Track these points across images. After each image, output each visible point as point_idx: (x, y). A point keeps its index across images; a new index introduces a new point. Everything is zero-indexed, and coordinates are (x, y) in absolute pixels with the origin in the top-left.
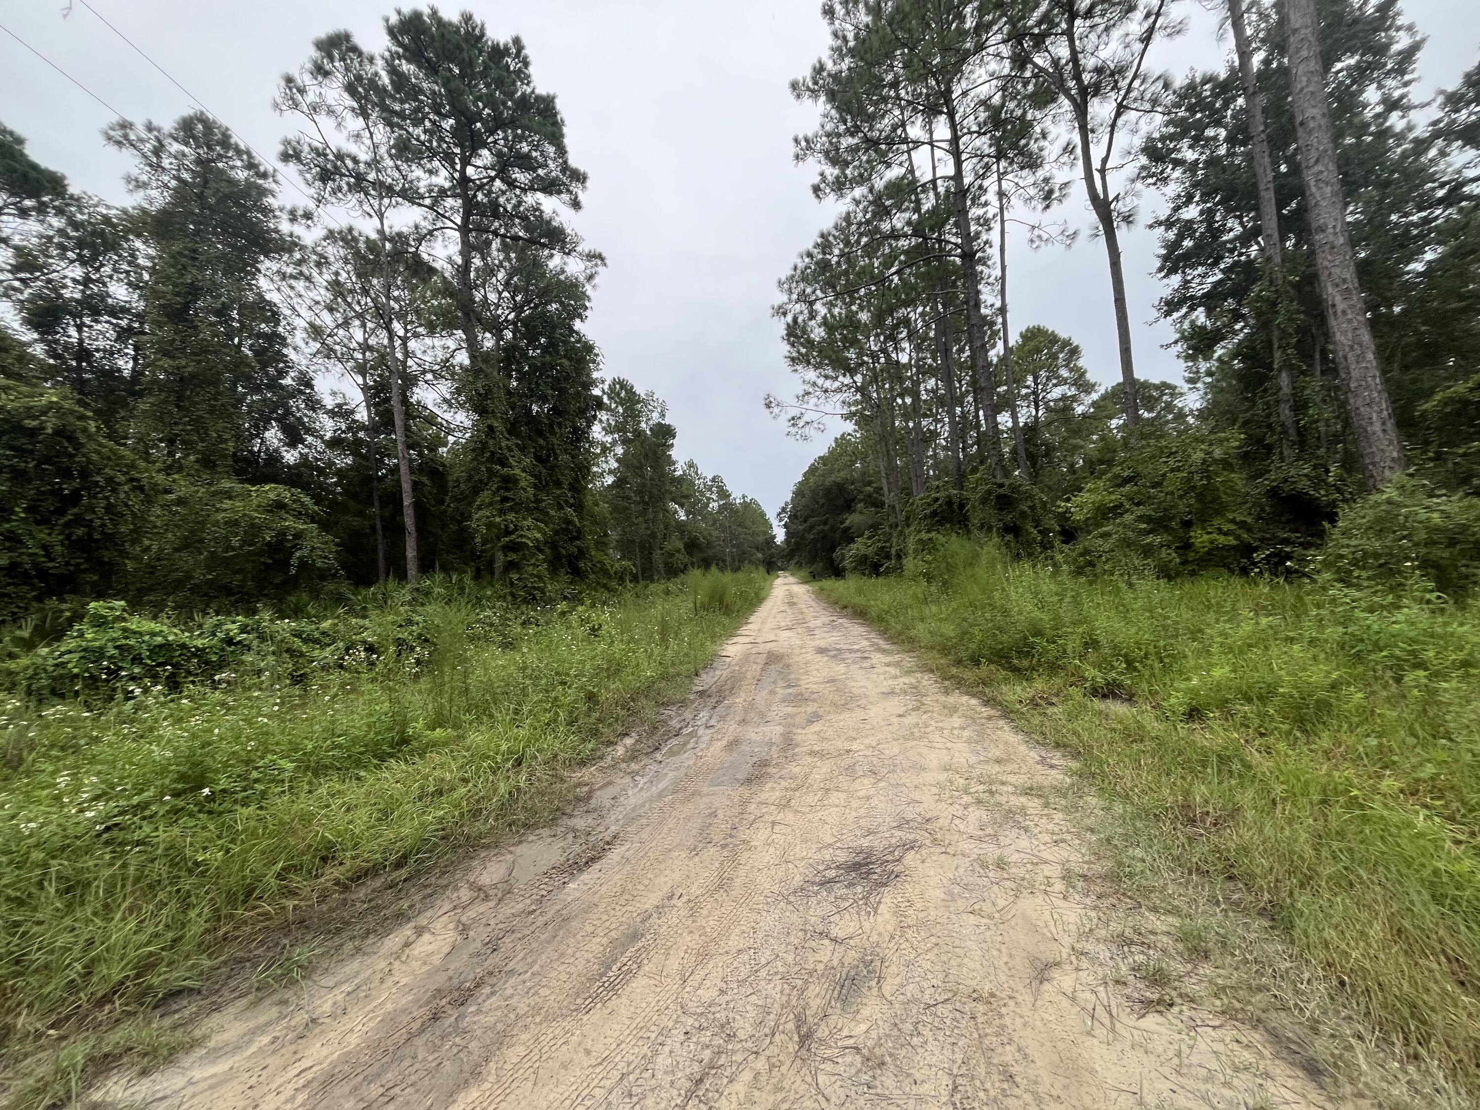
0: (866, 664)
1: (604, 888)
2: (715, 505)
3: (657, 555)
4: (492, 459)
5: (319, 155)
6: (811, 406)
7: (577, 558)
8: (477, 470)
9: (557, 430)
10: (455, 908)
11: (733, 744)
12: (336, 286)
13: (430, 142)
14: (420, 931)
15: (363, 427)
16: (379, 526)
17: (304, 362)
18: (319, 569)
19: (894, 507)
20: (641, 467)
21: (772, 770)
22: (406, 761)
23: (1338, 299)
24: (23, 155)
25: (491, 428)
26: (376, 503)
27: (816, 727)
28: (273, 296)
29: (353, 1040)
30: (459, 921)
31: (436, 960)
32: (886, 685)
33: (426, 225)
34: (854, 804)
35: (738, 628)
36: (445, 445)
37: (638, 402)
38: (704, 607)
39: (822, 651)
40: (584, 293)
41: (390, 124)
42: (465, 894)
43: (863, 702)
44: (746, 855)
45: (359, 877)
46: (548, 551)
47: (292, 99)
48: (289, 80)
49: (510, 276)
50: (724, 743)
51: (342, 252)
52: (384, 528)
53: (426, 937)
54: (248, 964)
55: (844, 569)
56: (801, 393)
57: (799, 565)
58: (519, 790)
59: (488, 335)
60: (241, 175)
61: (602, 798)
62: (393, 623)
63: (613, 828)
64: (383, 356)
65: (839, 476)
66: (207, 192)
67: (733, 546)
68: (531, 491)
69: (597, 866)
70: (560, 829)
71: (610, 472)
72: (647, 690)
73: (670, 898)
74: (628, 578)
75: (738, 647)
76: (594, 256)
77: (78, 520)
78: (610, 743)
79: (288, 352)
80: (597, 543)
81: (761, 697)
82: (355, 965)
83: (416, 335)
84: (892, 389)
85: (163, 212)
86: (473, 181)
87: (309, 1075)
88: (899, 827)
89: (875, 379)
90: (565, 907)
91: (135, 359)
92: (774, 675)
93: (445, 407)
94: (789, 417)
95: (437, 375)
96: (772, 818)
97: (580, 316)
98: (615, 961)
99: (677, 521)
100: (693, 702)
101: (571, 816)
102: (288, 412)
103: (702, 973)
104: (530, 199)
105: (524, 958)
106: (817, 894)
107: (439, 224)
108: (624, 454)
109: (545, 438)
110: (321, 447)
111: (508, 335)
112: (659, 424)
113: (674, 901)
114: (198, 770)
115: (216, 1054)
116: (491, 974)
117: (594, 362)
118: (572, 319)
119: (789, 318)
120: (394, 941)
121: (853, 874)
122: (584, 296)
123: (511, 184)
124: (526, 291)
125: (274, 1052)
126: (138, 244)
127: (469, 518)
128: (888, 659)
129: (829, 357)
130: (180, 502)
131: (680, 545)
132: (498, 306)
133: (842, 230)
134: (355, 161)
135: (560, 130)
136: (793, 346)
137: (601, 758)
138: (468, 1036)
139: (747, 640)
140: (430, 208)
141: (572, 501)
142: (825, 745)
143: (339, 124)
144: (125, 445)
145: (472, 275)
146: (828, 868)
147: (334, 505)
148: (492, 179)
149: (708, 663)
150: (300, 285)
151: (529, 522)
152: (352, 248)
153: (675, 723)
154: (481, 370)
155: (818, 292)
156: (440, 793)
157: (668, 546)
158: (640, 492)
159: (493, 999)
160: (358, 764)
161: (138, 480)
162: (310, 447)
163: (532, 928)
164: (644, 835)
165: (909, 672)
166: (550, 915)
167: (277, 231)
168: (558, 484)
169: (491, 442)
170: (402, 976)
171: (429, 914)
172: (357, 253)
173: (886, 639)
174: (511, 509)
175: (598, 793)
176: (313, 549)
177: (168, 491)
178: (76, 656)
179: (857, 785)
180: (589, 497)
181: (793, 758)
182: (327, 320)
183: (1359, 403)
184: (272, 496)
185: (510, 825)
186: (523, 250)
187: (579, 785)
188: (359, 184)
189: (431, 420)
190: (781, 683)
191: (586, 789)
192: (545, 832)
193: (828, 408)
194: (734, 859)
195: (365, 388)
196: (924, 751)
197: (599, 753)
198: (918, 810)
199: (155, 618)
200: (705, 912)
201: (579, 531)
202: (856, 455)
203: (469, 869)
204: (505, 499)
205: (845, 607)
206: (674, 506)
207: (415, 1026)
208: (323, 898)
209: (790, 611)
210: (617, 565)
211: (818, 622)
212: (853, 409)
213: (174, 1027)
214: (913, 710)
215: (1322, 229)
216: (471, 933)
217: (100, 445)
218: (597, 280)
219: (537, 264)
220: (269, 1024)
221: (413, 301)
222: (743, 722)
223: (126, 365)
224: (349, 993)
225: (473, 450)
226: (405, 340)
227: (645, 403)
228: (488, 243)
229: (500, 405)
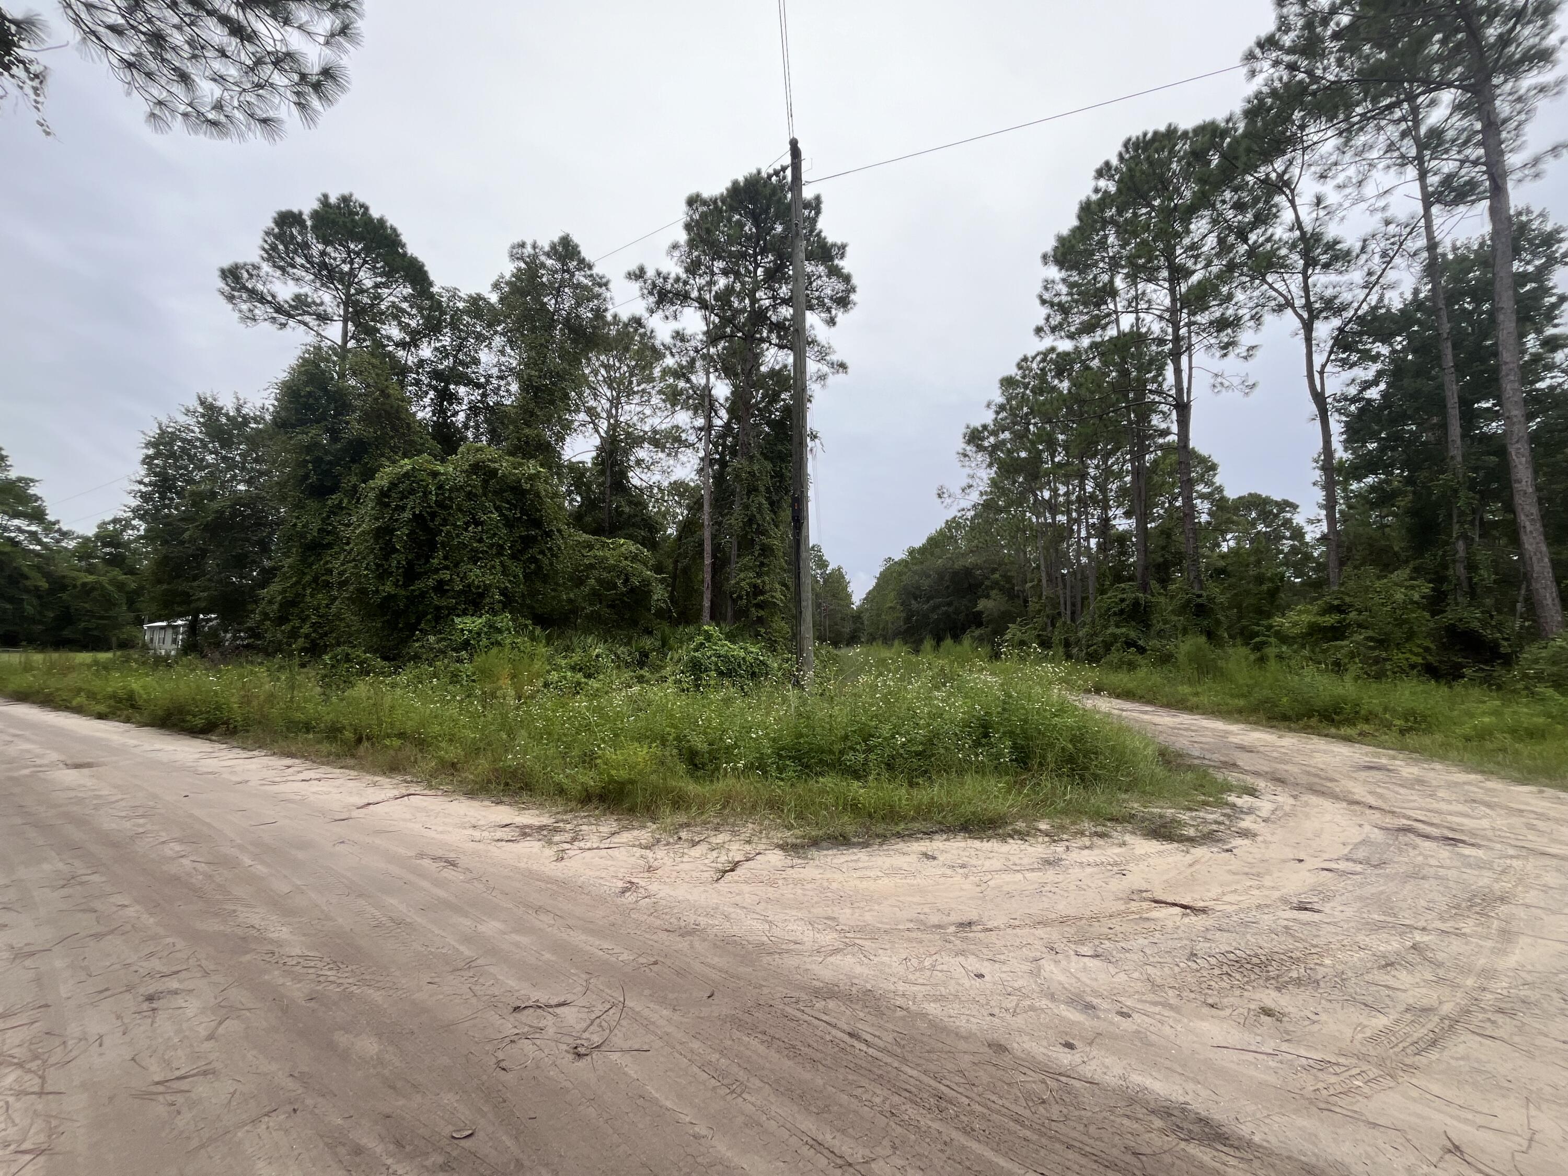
23: (1528, 524)
76: (840, 365)
154: (755, 456)
169: (759, 516)
183: (1538, 586)
204: (762, 564)
215: (1519, 481)
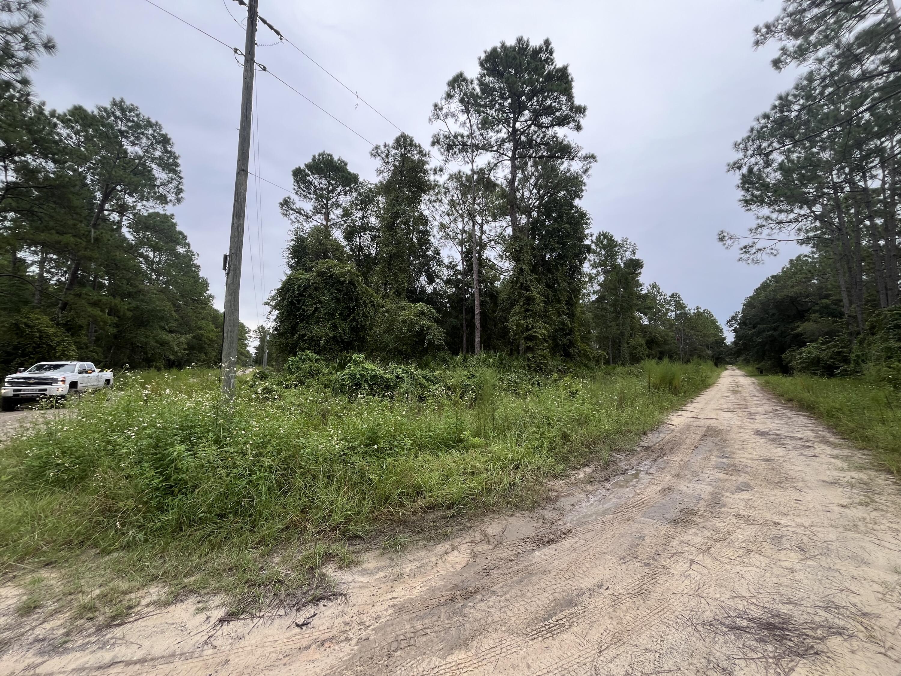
0: (807, 452)
1: (556, 562)
2: (673, 314)
3: (625, 348)
4: (521, 288)
5: (447, 138)
6: (764, 236)
7: (569, 347)
8: (513, 293)
9: (560, 267)
10: (472, 542)
11: (666, 491)
12: (452, 203)
13: (498, 115)
14: (454, 548)
15: (460, 273)
16: (464, 324)
17: (437, 242)
18: (437, 345)
19: (855, 317)
20: (615, 289)
21: (697, 519)
22: (460, 451)
24: (347, 170)
25: (522, 270)
26: (464, 312)
27: (745, 495)
28: (426, 213)
29: (415, 593)
30: (473, 550)
31: (458, 567)
32: (830, 475)
33: (494, 161)
34: (776, 571)
35: (684, 405)
36: (499, 280)
37: (616, 246)
38: (655, 387)
39: (760, 433)
40: (582, 182)
41: (479, 112)
42: (478, 536)
43: (800, 484)
44: (664, 577)
45: (432, 507)
46: (550, 342)
47: (437, 114)
48: (436, 106)
49: (538, 180)
50: (659, 487)
51: (456, 184)
52: (467, 326)
53: (456, 552)
54: (382, 534)
55: (792, 368)
56: (754, 226)
57: (747, 362)
58: (515, 483)
59: (524, 216)
60: (416, 157)
61: (565, 502)
62: (465, 376)
63: (568, 524)
64: (470, 235)
65: (791, 292)
66: (404, 169)
67: (686, 344)
68: (542, 305)
69: (554, 546)
70: (535, 515)
71: (594, 292)
72: (606, 438)
73: (600, 586)
74: (602, 361)
75: (682, 419)
76: (589, 157)
77: (354, 320)
78: (575, 468)
79: (431, 238)
80: (582, 338)
81: (696, 460)
82: (421, 554)
83: (487, 222)
84: (857, 213)
85: (388, 182)
86: (519, 130)
87: (395, 602)
88: (826, 609)
89: (837, 206)
90: (531, 565)
91: (376, 249)
92: (710, 445)
93: (500, 259)
94: (742, 246)
95: (497, 243)
96: (691, 557)
97: (578, 196)
98: (555, 614)
99: (641, 325)
100: (638, 453)
101: (543, 509)
102: (429, 268)
103: (615, 652)
104: (550, 132)
105: (502, 587)
106: (725, 634)
107: (501, 159)
108: (605, 281)
109: (553, 274)
110: (442, 284)
111: (535, 214)
112: (631, 260)
113: (602, 590)
114: (375, 436)
115: (364, 572)
116: (483, 588)
117: (586, 223)
118: (573, 199)
119: (744, 170)
120: (440, 548)
121: (766, 633)
122: (582, 183)
123: (540, 126)
124: (546, 186)
125: (384, 583)
126: (380, 198)
127: (507, 321)
128: (835, 452)
129: (784, 195)
130: (387, 311)
131: (642, 341)
132: (529, 198)
133: (803, 88)
134: (462, 136)
135: (571, 84)
136: (747, 190)
137: (568, 476)
138: (466, 619)
139: (690, 414)
140: (497, 151)
141: (567, 311)
142: (753, 513)
143: (456, 120)
144: (370, 286)
145: (516, 184)
146: (739, 616)
147: (446, 314)
148: (530, 126)
149: (655, 428)
150: (437, 205)
151: (540, 324)
152: (459, 181)
153: (623, 465)
154: (518, 237)
155: (775, 145)
156: (473, 473)
157: (633, 342)
158: (614, 305)
159: (482, 604)
160: (438, 448)
161: (373, 302)
162: (437, 284)
163: (510, 571)
164: (589, 536)
165: (860, 468)
166: (521, 566)
167: (429, 180)
168: (559, 301)
169: (521, 277)
170: (443, 569)
171: (459, 540)
172: (462, 184)
173: (834, 434)
174: (530, 316)
175: (563, 499)
176: (434, 335)
177: (383, 307)
178: (348, 376)
179: (782, 555)
180: (578, 309)
181: (719, 515)
182: (446, 220)
184: (419, 309)
185: (507, 503)
186: (546, 163)
187: (551, 490)
188: (464, 147)
189: (493, 267)
190: (716, 453)
191: (555, 494)
192: (527, 514)
193: (783, 236)
194: (654, 576)
195: (462, 253)
196: (870, 547)
197: (566, 473)
198: (854, 600)
199: (373, 363)
200: (624, 608)
201: (571, 330)
202: (812, 272)
203: (482, 522)
204: (527, 310)
205: (791, 400)
206: (639, 314)
207: (443, 600)
208: (415, 513)
209: (733, 397)
210: (595, 353)
211: (761, 410)
212: (811, 234)
213: (353, 552)
214: (860, 504)
216: (478, 560)
217: (362, 287)
218: (590, 172)
219: (554, 169)
220: (385, 567)
221: (486, 204)
222: (678, 476)
223: (373, 252)
224: (417, 568)
225: (512, 282)
226: (481, 225)
227: (621, 246)
228: (526, 164)
229: (527, 256)
